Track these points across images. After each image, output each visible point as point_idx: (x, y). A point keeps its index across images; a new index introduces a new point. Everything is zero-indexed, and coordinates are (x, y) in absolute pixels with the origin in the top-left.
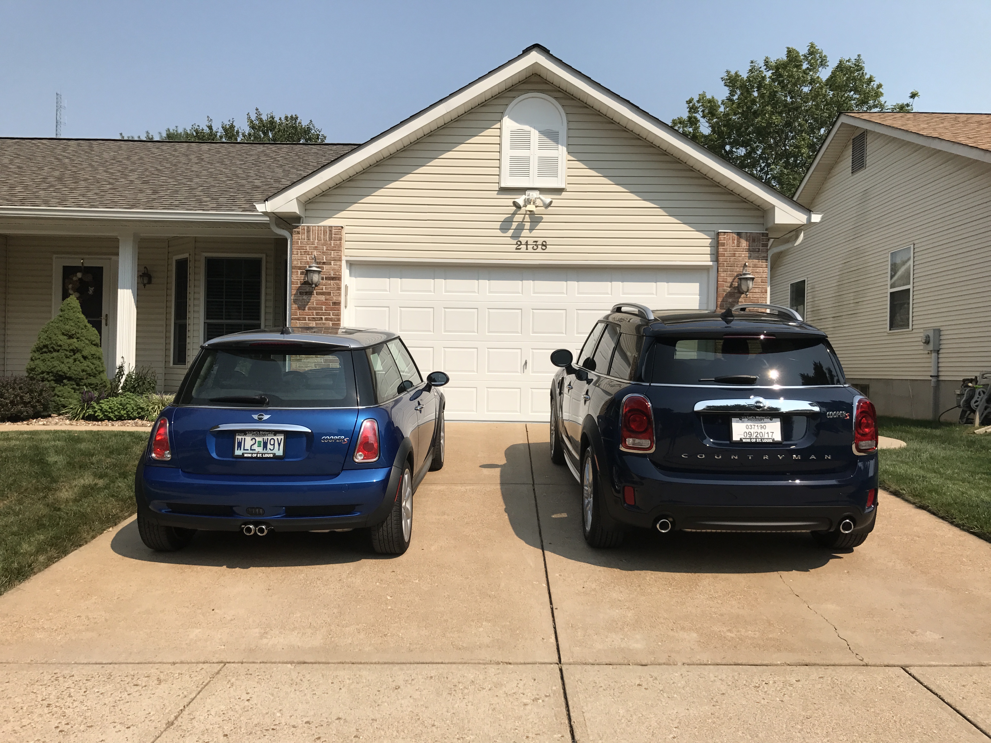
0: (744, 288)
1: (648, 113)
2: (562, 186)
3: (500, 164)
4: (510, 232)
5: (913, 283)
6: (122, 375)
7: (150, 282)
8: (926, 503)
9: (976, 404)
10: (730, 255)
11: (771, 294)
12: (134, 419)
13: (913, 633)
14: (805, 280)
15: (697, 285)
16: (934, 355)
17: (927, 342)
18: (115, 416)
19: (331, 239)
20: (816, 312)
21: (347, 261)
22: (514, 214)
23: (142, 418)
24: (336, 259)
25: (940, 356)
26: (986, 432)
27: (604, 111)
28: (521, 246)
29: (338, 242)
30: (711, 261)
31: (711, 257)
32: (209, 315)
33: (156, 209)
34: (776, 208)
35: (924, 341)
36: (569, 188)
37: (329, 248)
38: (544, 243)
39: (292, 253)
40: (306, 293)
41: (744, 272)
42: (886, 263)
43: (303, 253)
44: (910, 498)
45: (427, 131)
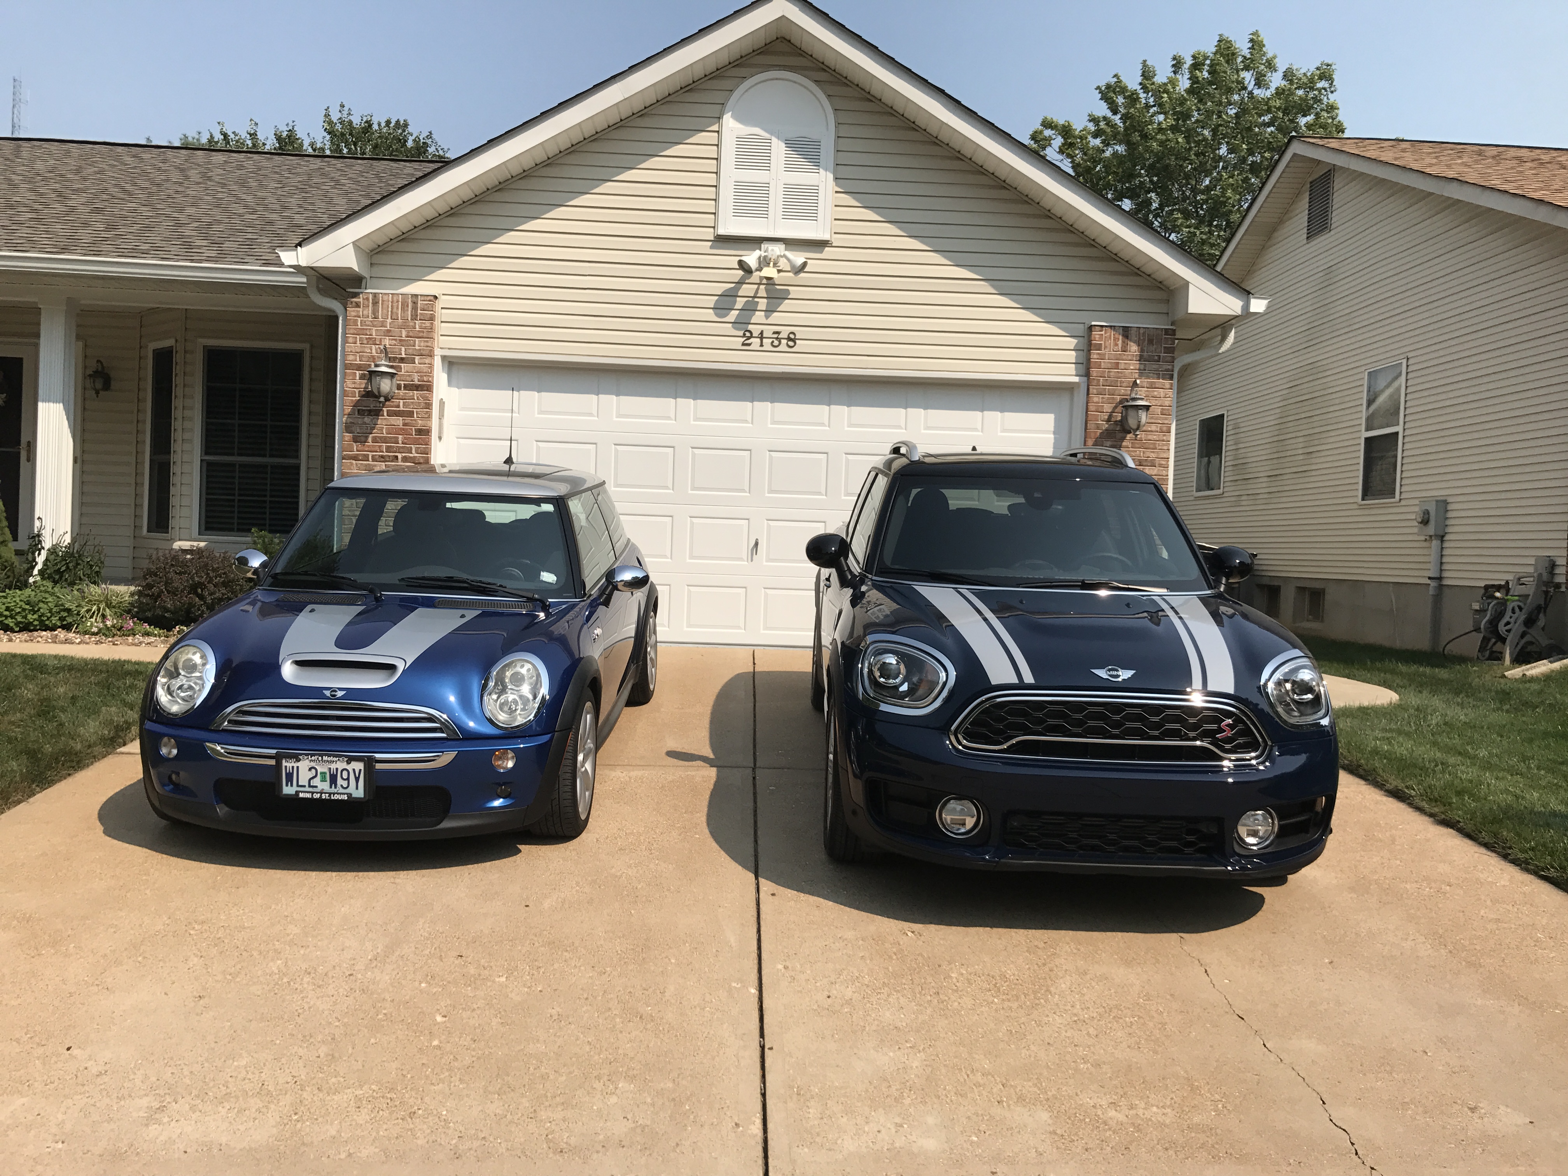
0: (1132, 423)
1: (975, 113)
2: (826, 237)
3: (717, 194)
4: (733, 315)
5: (1405, 423)
6: (40, 550)
7: (107, 386)
8: (1456, 815)
9: (1508, 627)
10: (1109, 366)
11: (1176, 434)
12: (53, 629)
13: (1473, 1110)
14: (1223, 416)
15: (1051, 417)
16: (1435, 543)
17: (1425, 522)
18: (17, 624)
19: (414, 317)
20: (1240, 467)
21: (444, 358)
22: (741, 283)
23: (67, 628)
24: (424, 353)
25: (1446, 545)
26: (1524, 675)
27: (899, 106)
28: (752, 340)
29: (428, 323)
30: (1076, 375)
31: (1076, 369)
32: (208, 447)
33: (106, 255)
34: (1191, 287)
35: (1420, 520)
36: (836, 240)
37: (411, 334)
38: (792, 336)
39: (345, 341)
40: (370, 411)
41: (1133, 395)
42: (1360, 389)
43: (365, 342)
44: (1425, 805)
45: (589, 131)
